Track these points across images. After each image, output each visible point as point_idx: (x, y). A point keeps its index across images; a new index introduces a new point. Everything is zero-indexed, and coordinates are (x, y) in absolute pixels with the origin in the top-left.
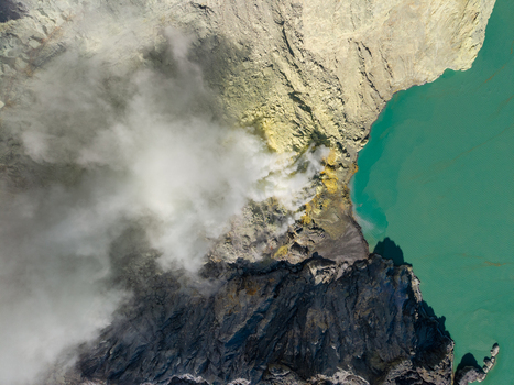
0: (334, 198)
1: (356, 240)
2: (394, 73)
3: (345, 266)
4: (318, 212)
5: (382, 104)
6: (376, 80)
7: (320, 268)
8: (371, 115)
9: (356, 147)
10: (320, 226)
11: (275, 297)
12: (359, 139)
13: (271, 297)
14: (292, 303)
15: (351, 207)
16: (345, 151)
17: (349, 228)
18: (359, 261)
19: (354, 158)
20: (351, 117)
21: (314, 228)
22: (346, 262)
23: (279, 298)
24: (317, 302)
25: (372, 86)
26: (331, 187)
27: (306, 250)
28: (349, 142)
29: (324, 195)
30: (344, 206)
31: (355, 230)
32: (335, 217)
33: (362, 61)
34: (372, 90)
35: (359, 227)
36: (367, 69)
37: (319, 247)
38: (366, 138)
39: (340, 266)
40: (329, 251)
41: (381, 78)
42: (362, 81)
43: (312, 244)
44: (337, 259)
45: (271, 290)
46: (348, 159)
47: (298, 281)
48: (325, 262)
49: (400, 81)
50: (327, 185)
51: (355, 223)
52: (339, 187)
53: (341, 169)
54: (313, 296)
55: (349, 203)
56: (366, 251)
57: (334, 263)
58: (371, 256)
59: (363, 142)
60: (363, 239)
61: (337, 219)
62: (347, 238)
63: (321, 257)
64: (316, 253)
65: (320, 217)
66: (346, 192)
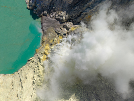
0: (48, 42)
1: (44, 24)
2: (11, 82)
3: (52, 16)
4: (55, 39)
5: (19, 71)
6: (19, 81)
7: (61, 18)
8: (25, 69)
9: (34, 58)
10: (56, 34)
11: (82, 12)
12: (32, 61)
13: (84, 13)
14: (76, 8)
15: (43, 37)
16: (39, 58)
17: (46, 29)
18: (46, 16)
19: (36, 55)
20: (32, 70)
21: (59, 33)
22: (51, 17)
23: (81, 11)
24: (66, 5)
25: (21, 80)
26: (48, 47)
27: (64, 26)
28: (36, 61)
29: (51, 45)
30: (45, 38)
31: (44, 28)
32: (50, 35)
33: (21, 92)
34: (21, 79)
35: (42, 28)
36: (20, 88)
37: (59, 26)
38: (29, 61)
39: (54, 16)
40: (56, 24)
41: (16, 82)
42: (24, 84)
43: (61, 28)
44: (54, 19)
45: (82, 16)
46: (38, 55)
47: (71, 16)
48: (58, 20)
49: (10, 78)
50: (49, 48)
51: (43, 31)
52: (45, 46)
53: (42, 52)
54: (67, 8)
55: (43, 39)
56: (42, 19)
57: (55, 18)
58: (41, 17)
59: (31, 60)
60: (42, 24)
61: (49, 34)
62: (47, 26)
63: (60, 22)
64: (61, 24)
65: (55, 37)
66: (43, 43)
